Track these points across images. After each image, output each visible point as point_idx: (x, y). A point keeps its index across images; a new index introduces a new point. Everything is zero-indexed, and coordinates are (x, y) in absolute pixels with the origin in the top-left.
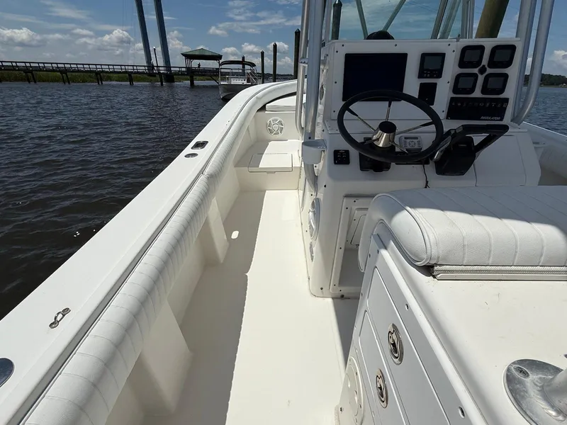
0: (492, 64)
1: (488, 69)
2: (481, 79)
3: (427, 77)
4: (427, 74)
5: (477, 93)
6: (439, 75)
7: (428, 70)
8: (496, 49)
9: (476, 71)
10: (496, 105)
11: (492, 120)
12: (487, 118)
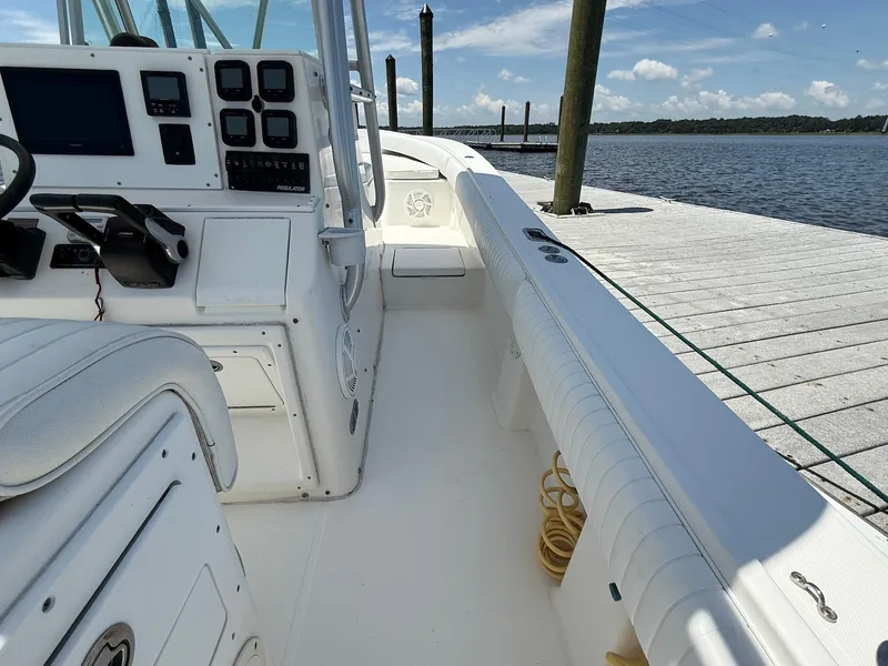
0: (264, 93)
1: (262, 101)
2: (258, 119)
4: (159, 108)
5: (260, 145)
6: (184, 110)
8: (261, 67)
9: (249, 105)
10: (289, 166)
11: (294, 192)
12: (286, 188)
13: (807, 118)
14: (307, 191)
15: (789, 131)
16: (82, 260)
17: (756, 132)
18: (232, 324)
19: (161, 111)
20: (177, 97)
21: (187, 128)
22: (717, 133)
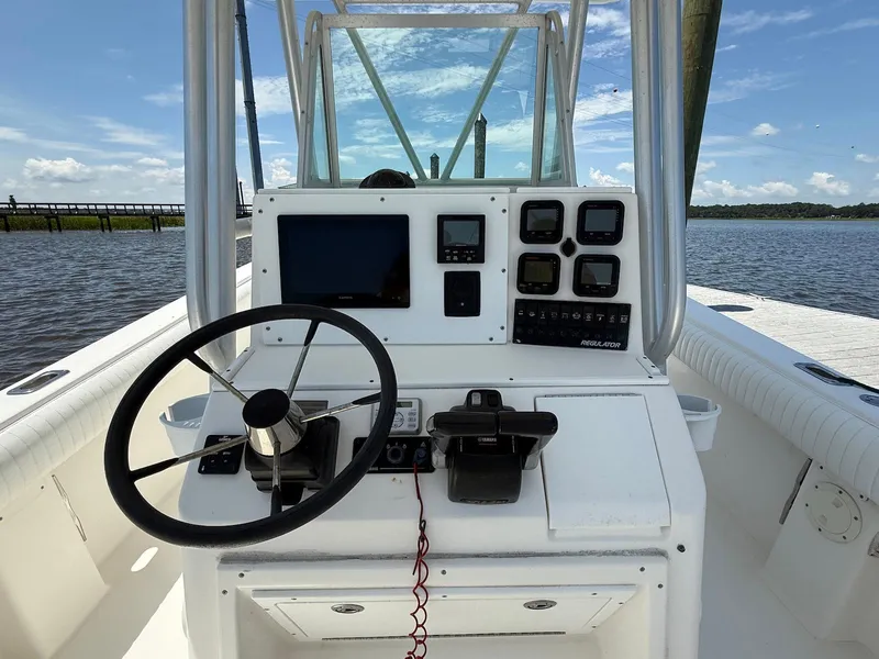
0: (584, 236)
1: (578, 245)
2: (567, 265)
3: (452, 261)
4: (452, 255)
5: (565, 293)
6: (479, 257)
7: (452, 248)
8: (586, 207)
9: (555, 249)
10: (606, 319)
11: (604, 348)
12: (594, 343)
13: (810, 205)
14: (624, 347)
15: (794, 217)
16: (394, 461)
17: (761, 217)
18: (592, 553)
19: (455, 258)
20: (475, 242)
21: (477, 274)
22: (723, 217)
